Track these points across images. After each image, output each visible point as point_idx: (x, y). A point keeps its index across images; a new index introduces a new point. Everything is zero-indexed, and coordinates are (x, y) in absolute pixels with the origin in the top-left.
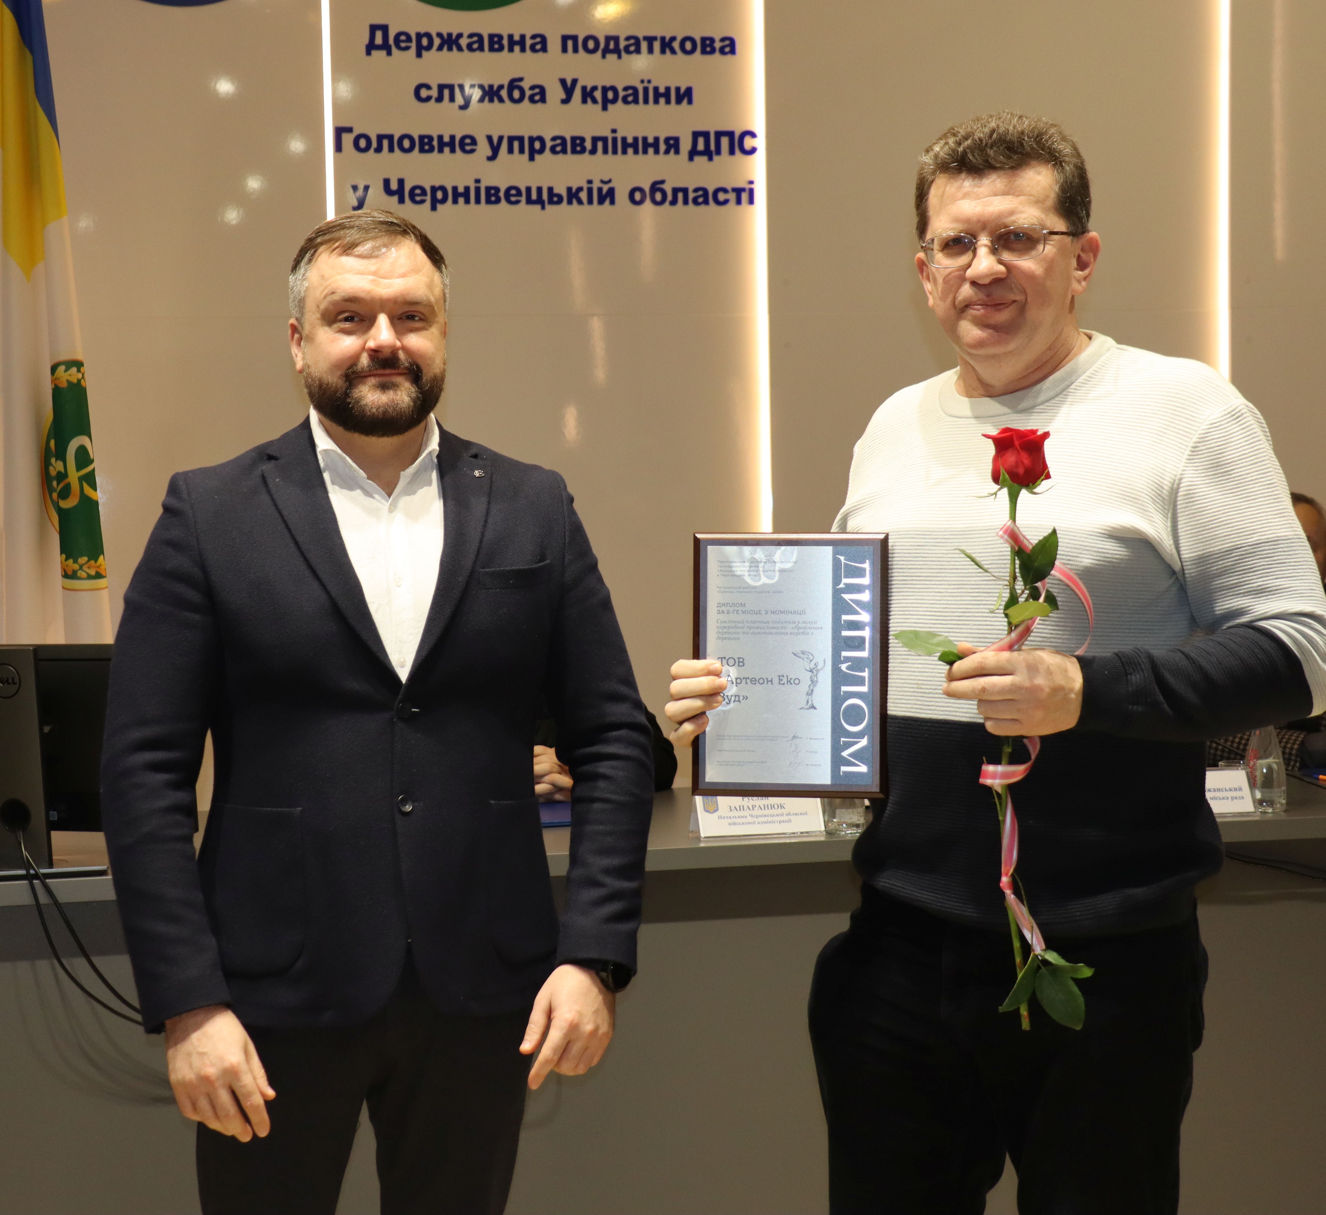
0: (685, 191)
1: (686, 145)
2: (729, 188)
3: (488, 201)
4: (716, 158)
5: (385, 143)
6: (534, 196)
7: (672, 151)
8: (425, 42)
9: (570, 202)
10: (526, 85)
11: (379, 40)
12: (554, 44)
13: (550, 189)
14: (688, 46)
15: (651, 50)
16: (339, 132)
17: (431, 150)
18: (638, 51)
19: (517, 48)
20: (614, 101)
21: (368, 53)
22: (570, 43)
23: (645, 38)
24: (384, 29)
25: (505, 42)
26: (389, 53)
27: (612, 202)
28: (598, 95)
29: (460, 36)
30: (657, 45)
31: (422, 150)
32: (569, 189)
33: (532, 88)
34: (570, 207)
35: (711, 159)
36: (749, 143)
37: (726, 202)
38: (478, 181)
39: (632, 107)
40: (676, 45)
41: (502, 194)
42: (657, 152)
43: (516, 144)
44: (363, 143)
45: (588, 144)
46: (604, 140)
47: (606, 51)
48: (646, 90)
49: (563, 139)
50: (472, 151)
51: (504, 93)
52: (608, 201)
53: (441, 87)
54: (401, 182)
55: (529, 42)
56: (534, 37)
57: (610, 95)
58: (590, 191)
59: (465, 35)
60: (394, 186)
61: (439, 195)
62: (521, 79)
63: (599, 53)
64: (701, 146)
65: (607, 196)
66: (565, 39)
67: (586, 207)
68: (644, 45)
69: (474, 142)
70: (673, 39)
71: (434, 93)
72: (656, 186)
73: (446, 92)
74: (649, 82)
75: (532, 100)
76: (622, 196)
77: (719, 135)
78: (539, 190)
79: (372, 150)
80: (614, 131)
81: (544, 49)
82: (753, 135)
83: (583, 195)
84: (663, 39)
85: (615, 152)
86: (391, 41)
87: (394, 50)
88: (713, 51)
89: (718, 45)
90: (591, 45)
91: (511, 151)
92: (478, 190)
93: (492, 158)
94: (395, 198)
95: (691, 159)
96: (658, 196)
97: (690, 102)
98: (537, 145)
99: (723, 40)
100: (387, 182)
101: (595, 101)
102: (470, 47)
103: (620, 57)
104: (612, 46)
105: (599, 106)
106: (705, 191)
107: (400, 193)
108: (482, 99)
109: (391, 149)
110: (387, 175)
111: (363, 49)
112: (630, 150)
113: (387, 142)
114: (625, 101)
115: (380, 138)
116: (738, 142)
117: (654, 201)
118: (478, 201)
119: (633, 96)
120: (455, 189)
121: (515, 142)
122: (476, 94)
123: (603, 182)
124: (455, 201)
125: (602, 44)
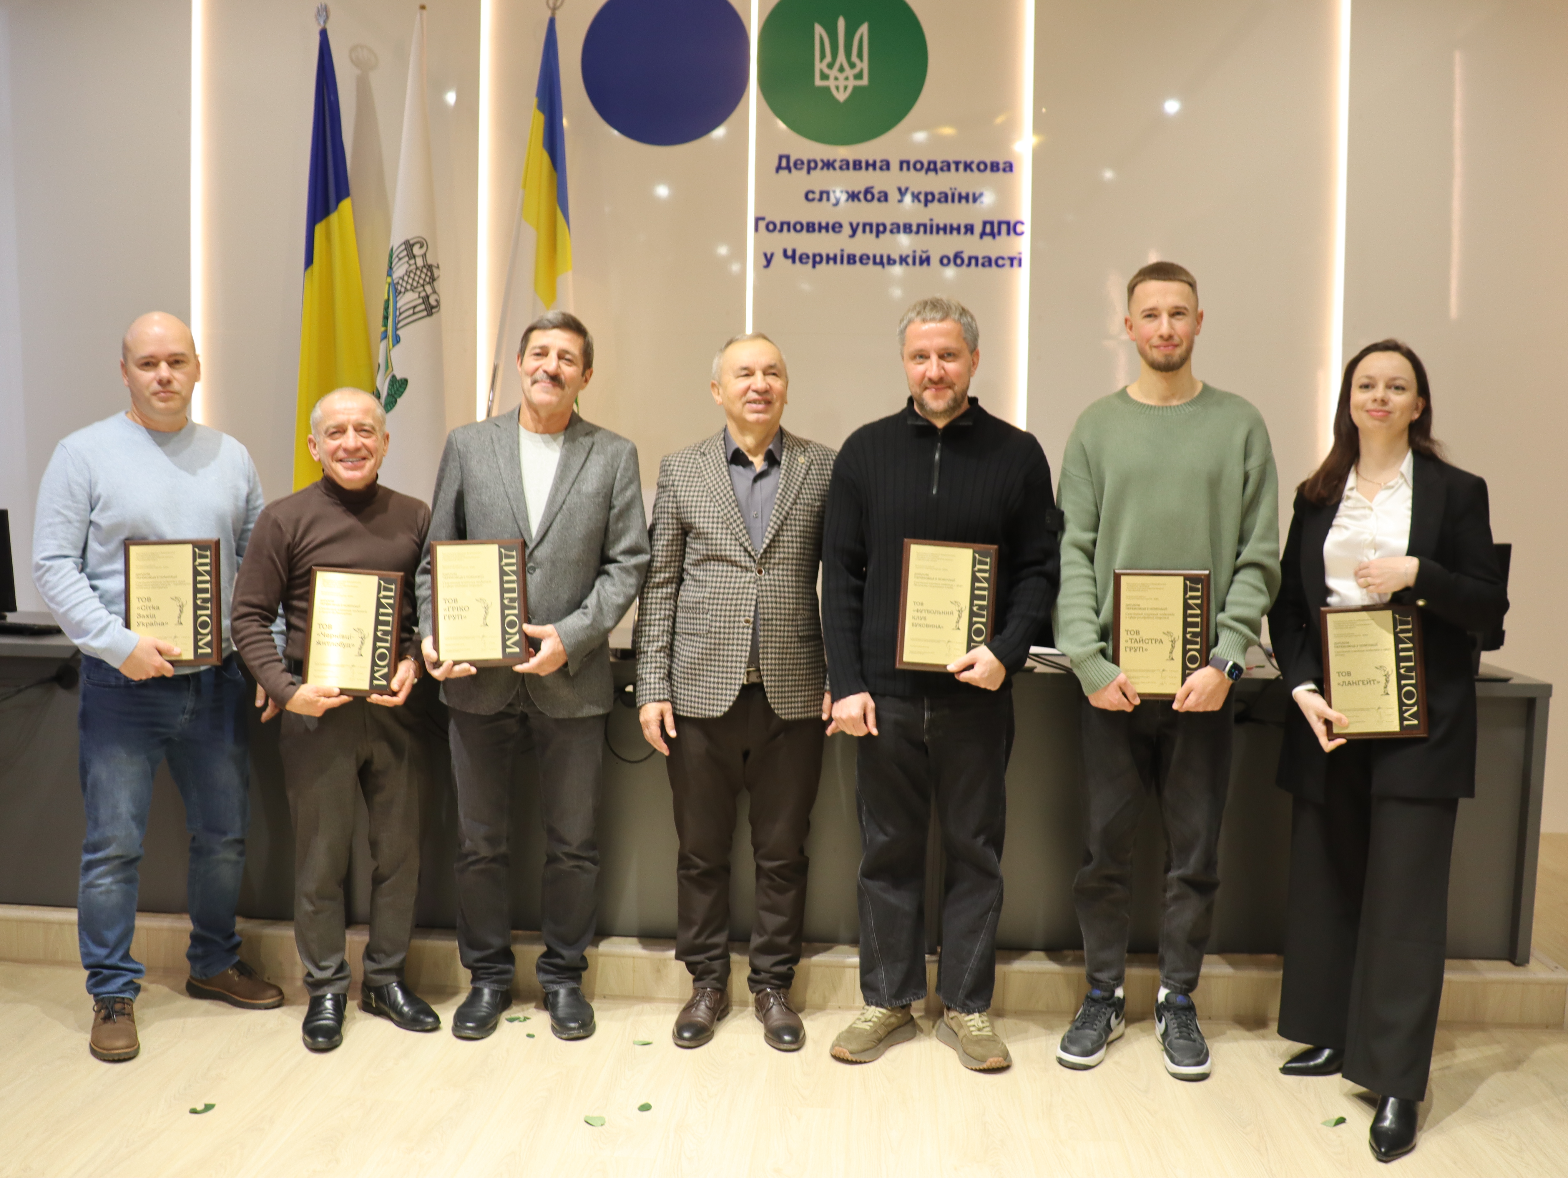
0: (977, 259)
1: (978, 229)
2: (1006, 257)
3: (849, 262)
4: (997, 237)
6: (878, 260)
7: (969, 233)
8: (812, 165)
9: (901, 264)
10: (875, 191)
11: (784, 163)
12: (894, 166)
13: (889, 257)
14: (982, 167)
15: (957, 169)
16: (757, 220)
17: (814, 230)
19: (871, 168)
20: (932, 201)
21: (777, 172)
22: (905, 166)
23: (954, 162)
24: (788, 157)
25: (863, 165)
26: (790, 171)
27: (929, 264)
28: (922, 197)
29: (835, 161)
30: (961, 167)
31: (808, 231)
33: (880, 193)
34: (901, 267)
35: (994, 237)
36: (1019, 228)
37: (1003, 266)
38: (842, 250)
39: (944, 204)
40: (974, 166)
41: (857, 259)
42: (959, 233)
43: (868, 228)
44: (771, 227)
45: (914, 228)
46: (925, 226)
47: (928, 170)
48: (953, 195)
49: (898, 225)
50: (839, 232)
51: (861, 196)
52: (925, 264)
54: (794, 251)
55: (878, 165)
56: (882, 161)
57: (930, 197)
58: (914, 257)
59: (838, 160)
60: (790, 253)
61: (818, 259)
62: (872, 188)
63: (924, 171)
64: (988, 230)
65: (925, 260)
66: (901, 163)
67: (911, 267)
68: (953, 167)
69: (841, 226)
70: (972, 163)
71: (817, 196)
72: (957, 255)
73: (825, 196)
74: (955, 189)
75: (879, 200)
76: (935, 260)
77: (1000, 223)
78: (882, 257)
79: (777, 231)
80: (931, 220)
81: (888, 168)
82: (1022, 223)
83: (910, 260)
84: (965, 162)
85: (931, 233)
86: (792, 164)
87: (793, 170)
88: (998, 170)
89: (1001, 166)
90: (918, 166)
91: (864, 231)
92: (842, 256)
93: (852, 236)
94: (790, 261)
95: (981, 238)
96: (959, 261)
98: (881, 228)
99: (1005, 163)
100: (785, 251)
101: (919, 201)
102: (841, 168)
103: (937, 173)
104: (932, 166)
105: (922, 204)
106: (990, 258)
107: (793, 258)
108: (847, 200)
109: (789, 230)
110: (785, 246)
111: (774, 170)
112: (941, 232)
113: (786, 226)
114: (939, 201)
115: (782, 224)
116: (1012, 228)
117: (955, 264)
118: (842, 262)
119: (944, 198)
120: (828, 256)
121: (867, 226)
122: (844, 197)
123: (923, 252)
124: (828, 262)
125: (926, 165)
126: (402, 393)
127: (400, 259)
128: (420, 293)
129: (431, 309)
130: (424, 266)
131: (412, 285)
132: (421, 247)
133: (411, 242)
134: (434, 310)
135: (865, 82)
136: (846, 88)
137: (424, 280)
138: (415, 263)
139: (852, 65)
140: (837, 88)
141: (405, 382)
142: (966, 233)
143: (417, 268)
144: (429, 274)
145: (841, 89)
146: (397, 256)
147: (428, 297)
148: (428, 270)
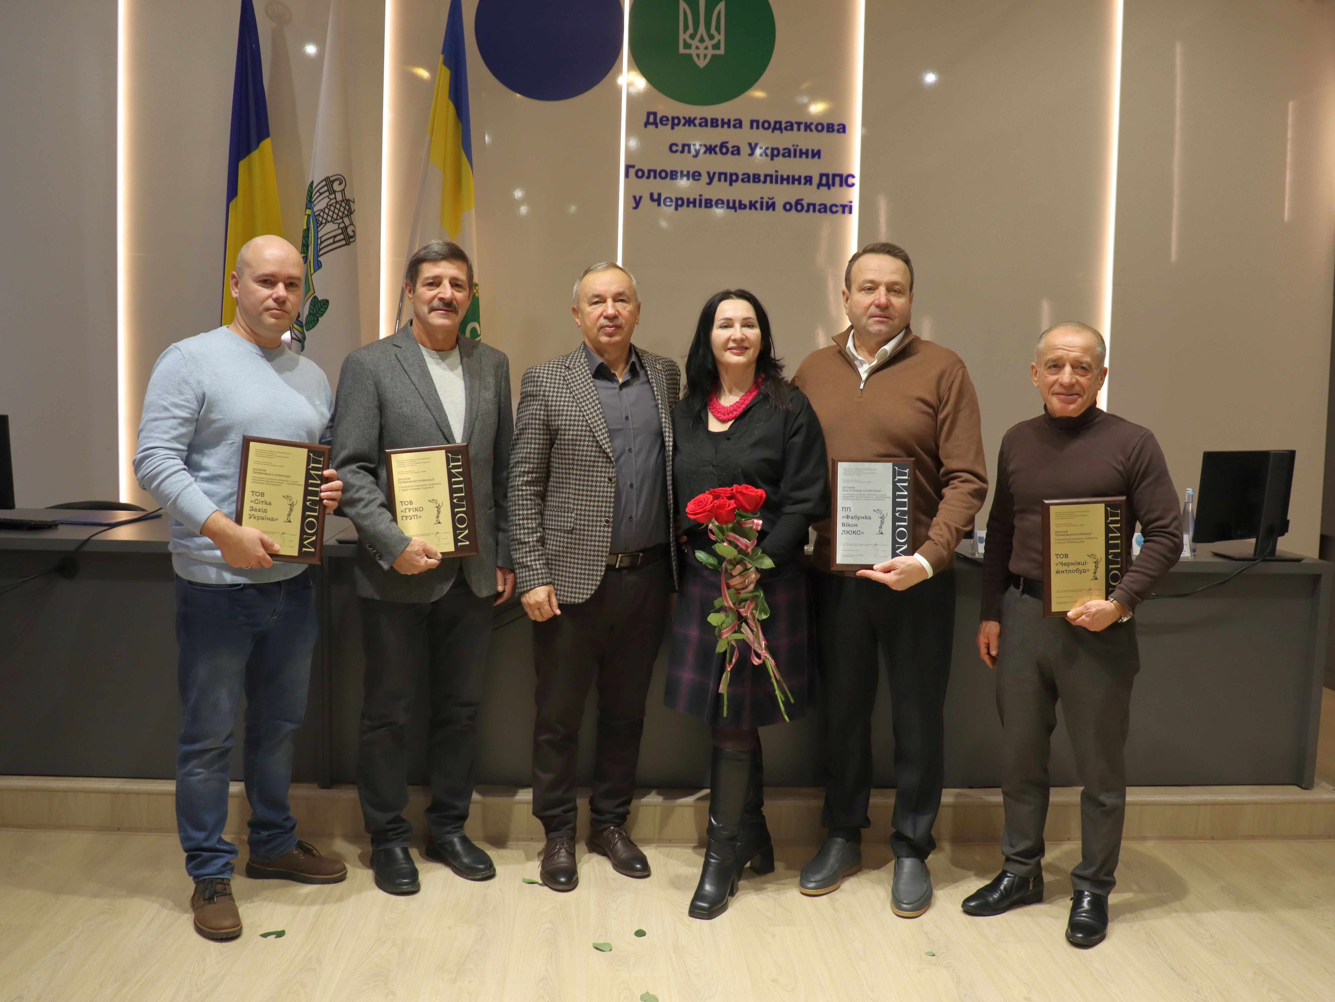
0: (814, 205)
1: (816, 181)
2: (839, 205)
3: (706, 206)
4: (832, 188)
5: (652, 174)
6: (731, 205)
7: (808, 183)
8: (676, 121)
9: (750, 208)
10: (729, 145)
11: (651, 120)
12: (746, 124)
13: (740, 202)
14: (820, 128)
15: (799, 129)
16: (628, 167)
17: (677, 178)
18: (792, 129)
19: (726, 126)
20: (778, 155)
21: (646, 126)
22: (755, 124)
23: (796, 123)
24: (655, 114)
25: (720, 123)
26: (657, 127)
27: (774, 209)
28: (769, 152)
29: (695, 118)
30: (802, 127)
31: (671, 178)
32: (751, 202)
33: (733, 147)
34: (750, 211)
35: (829, 188)
36: (851, 181)
37: (836, 212)
38: (701, 196)
39: (787, 159)
40: (813, 127)
41: (713, 203)
42: (800, 183)
44: (640, 174)
45: (762, 178)
46: (771, 176)
47: (774, 129)
48: (795, 151)
49: (749, 175)
50: (699, 180)
51: (717, 149)
52: (771, 209)
53: (684, 146)
54: (659, 195)
55: (732, 123)
56: (735, 120)
57: (775, 152)
58: (762, 203)
59: (698, 118)
60: (655, 197)
61: (680, 202)
62: (727, 142)
63: (771, 130)
64: (824, 181)
65: (771, 206)
66: (752, 122)
67: (759, 211)
68: (795, 127)
69: (700, 175)
70: (811, 124)
71: (680, 148)
72: (798, 202)
73: (686, 148)
74: (797, 146)
75: (732, 153)
76: (779, 206)
77: (834, 176)
78: (734, 202)
79: (645, 177)
80: (777, 171)
81: (741, 127)
82: (853, 177)
83: (758, 205)
84: (806, 124)
85: (776, 182)
86: (658, 121)
87: (659, 125)
88: (833, 131)
89: (836, 128)
90: (766, 125)
91: (719, 180)
92: (700, 200)
93: (710, 183)
94: (656, 203)
95: (818, 188)
96: (799, 207)
97: (819, 157)
98: (734, 178)
99: (839, 125)
100: (652, 195)
101: (767, 155)
102: (700, 125)
103: (782, 132)
104: (778, 126)
105: (769, 158)
106: (825, 206)
107: (658, 201)
108: (705, 153)
109: (655, 177)
110: (652, 191)
111: (643, 125)
112: (785, 182)
113: (653, 173)
114: (784, 155)
115: (649, 171)
116: (844, 180)
117: (797, 210)
118: (700, 206)
119: (788, 153)
120: (688, 199)
121: (722, 176)
122: (703, 150)
123: (769, 198)
124: (688, 206)
125: (772, 125)
126: (324, 312)
127: (321, 194)
128: (339, 224)
129: (349, 239)
130: (343, 201)
131: (332, 217)
132: (340, 184)
133: (331, 179)
134: (351, 240)
135: (722, 51)
136: (705, 56)
137: (343, 213)
138: (335, 198)
139: (711, 37)
140: (698, 56)
141: (326, 303)
142: (805, 184)
143: (337, 202)
144: (347, 207)
145: (702, 57)
146: (318, 191)
147: (346, 228)
148: (346, 204)
